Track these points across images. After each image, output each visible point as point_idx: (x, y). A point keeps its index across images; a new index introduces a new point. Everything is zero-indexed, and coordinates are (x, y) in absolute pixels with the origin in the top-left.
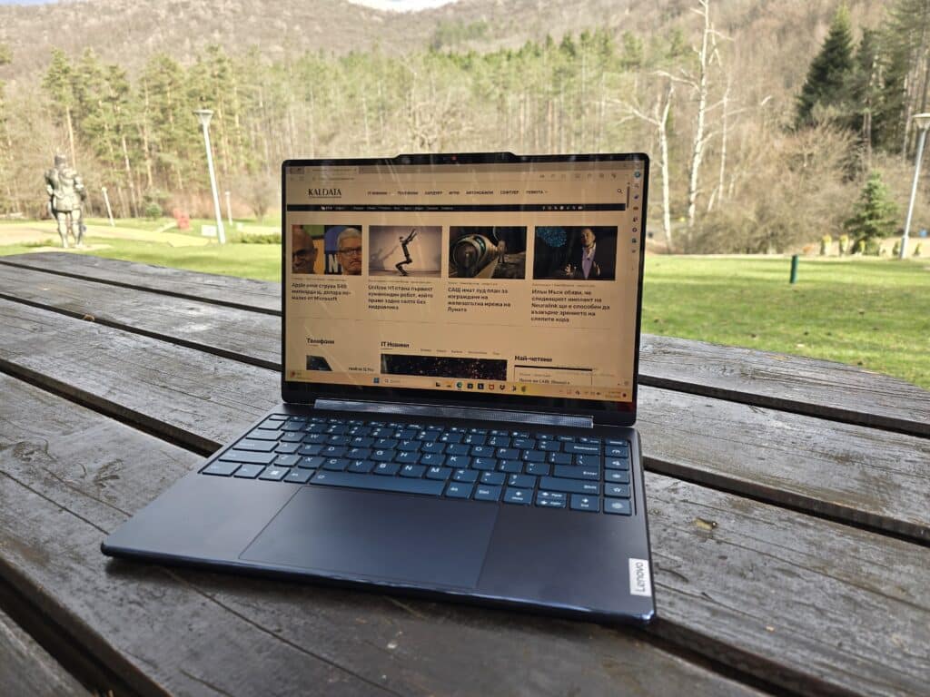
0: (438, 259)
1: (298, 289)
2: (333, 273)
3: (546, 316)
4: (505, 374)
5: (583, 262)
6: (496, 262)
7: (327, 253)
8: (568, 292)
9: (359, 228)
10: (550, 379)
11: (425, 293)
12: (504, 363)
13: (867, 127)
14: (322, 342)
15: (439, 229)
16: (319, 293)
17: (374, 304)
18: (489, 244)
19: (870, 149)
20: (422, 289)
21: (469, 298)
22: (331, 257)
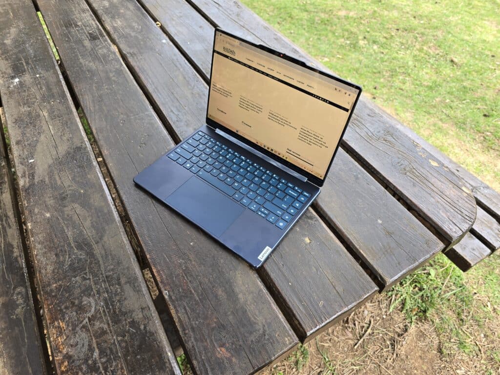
1: (215, 87)
3: (303, 140)
8: (314, 135)
14: (222, 112)
16: (222, 92)
17: (241, 105)
21: (276, 119)
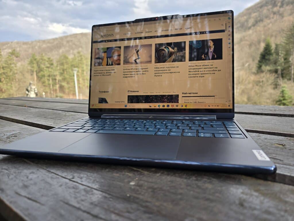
0: (151, 57)
1: (96, 72)
2: (110, 65)
3: (195, 76)
4: (178, 100)
5: (209, 53)
6: (174, 55)
7: (107, 58)
8: (204, 65)
9: (120, 47)
10: (197, 101)
11: (146, 70)
12: (178, 96)
13: (279, 72)
14: (105, 92)
15: (151, 45)
16: (104, 73)
17: (125, 76)
18: (171, 49)
19: (281, 79)
20: (144, 69)
21: (163, 71)
22: (109, 59)
